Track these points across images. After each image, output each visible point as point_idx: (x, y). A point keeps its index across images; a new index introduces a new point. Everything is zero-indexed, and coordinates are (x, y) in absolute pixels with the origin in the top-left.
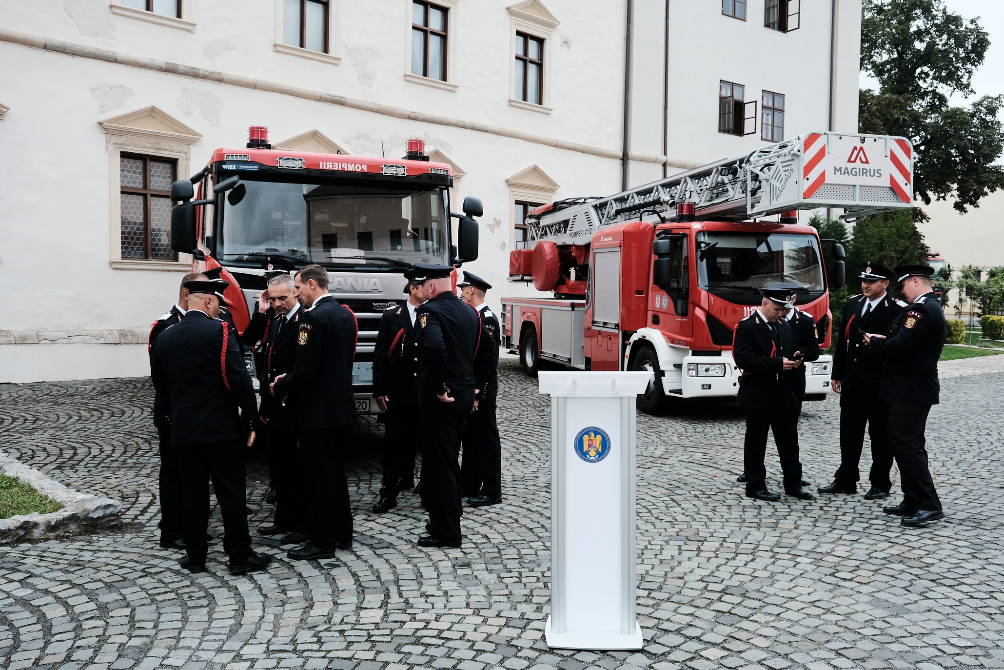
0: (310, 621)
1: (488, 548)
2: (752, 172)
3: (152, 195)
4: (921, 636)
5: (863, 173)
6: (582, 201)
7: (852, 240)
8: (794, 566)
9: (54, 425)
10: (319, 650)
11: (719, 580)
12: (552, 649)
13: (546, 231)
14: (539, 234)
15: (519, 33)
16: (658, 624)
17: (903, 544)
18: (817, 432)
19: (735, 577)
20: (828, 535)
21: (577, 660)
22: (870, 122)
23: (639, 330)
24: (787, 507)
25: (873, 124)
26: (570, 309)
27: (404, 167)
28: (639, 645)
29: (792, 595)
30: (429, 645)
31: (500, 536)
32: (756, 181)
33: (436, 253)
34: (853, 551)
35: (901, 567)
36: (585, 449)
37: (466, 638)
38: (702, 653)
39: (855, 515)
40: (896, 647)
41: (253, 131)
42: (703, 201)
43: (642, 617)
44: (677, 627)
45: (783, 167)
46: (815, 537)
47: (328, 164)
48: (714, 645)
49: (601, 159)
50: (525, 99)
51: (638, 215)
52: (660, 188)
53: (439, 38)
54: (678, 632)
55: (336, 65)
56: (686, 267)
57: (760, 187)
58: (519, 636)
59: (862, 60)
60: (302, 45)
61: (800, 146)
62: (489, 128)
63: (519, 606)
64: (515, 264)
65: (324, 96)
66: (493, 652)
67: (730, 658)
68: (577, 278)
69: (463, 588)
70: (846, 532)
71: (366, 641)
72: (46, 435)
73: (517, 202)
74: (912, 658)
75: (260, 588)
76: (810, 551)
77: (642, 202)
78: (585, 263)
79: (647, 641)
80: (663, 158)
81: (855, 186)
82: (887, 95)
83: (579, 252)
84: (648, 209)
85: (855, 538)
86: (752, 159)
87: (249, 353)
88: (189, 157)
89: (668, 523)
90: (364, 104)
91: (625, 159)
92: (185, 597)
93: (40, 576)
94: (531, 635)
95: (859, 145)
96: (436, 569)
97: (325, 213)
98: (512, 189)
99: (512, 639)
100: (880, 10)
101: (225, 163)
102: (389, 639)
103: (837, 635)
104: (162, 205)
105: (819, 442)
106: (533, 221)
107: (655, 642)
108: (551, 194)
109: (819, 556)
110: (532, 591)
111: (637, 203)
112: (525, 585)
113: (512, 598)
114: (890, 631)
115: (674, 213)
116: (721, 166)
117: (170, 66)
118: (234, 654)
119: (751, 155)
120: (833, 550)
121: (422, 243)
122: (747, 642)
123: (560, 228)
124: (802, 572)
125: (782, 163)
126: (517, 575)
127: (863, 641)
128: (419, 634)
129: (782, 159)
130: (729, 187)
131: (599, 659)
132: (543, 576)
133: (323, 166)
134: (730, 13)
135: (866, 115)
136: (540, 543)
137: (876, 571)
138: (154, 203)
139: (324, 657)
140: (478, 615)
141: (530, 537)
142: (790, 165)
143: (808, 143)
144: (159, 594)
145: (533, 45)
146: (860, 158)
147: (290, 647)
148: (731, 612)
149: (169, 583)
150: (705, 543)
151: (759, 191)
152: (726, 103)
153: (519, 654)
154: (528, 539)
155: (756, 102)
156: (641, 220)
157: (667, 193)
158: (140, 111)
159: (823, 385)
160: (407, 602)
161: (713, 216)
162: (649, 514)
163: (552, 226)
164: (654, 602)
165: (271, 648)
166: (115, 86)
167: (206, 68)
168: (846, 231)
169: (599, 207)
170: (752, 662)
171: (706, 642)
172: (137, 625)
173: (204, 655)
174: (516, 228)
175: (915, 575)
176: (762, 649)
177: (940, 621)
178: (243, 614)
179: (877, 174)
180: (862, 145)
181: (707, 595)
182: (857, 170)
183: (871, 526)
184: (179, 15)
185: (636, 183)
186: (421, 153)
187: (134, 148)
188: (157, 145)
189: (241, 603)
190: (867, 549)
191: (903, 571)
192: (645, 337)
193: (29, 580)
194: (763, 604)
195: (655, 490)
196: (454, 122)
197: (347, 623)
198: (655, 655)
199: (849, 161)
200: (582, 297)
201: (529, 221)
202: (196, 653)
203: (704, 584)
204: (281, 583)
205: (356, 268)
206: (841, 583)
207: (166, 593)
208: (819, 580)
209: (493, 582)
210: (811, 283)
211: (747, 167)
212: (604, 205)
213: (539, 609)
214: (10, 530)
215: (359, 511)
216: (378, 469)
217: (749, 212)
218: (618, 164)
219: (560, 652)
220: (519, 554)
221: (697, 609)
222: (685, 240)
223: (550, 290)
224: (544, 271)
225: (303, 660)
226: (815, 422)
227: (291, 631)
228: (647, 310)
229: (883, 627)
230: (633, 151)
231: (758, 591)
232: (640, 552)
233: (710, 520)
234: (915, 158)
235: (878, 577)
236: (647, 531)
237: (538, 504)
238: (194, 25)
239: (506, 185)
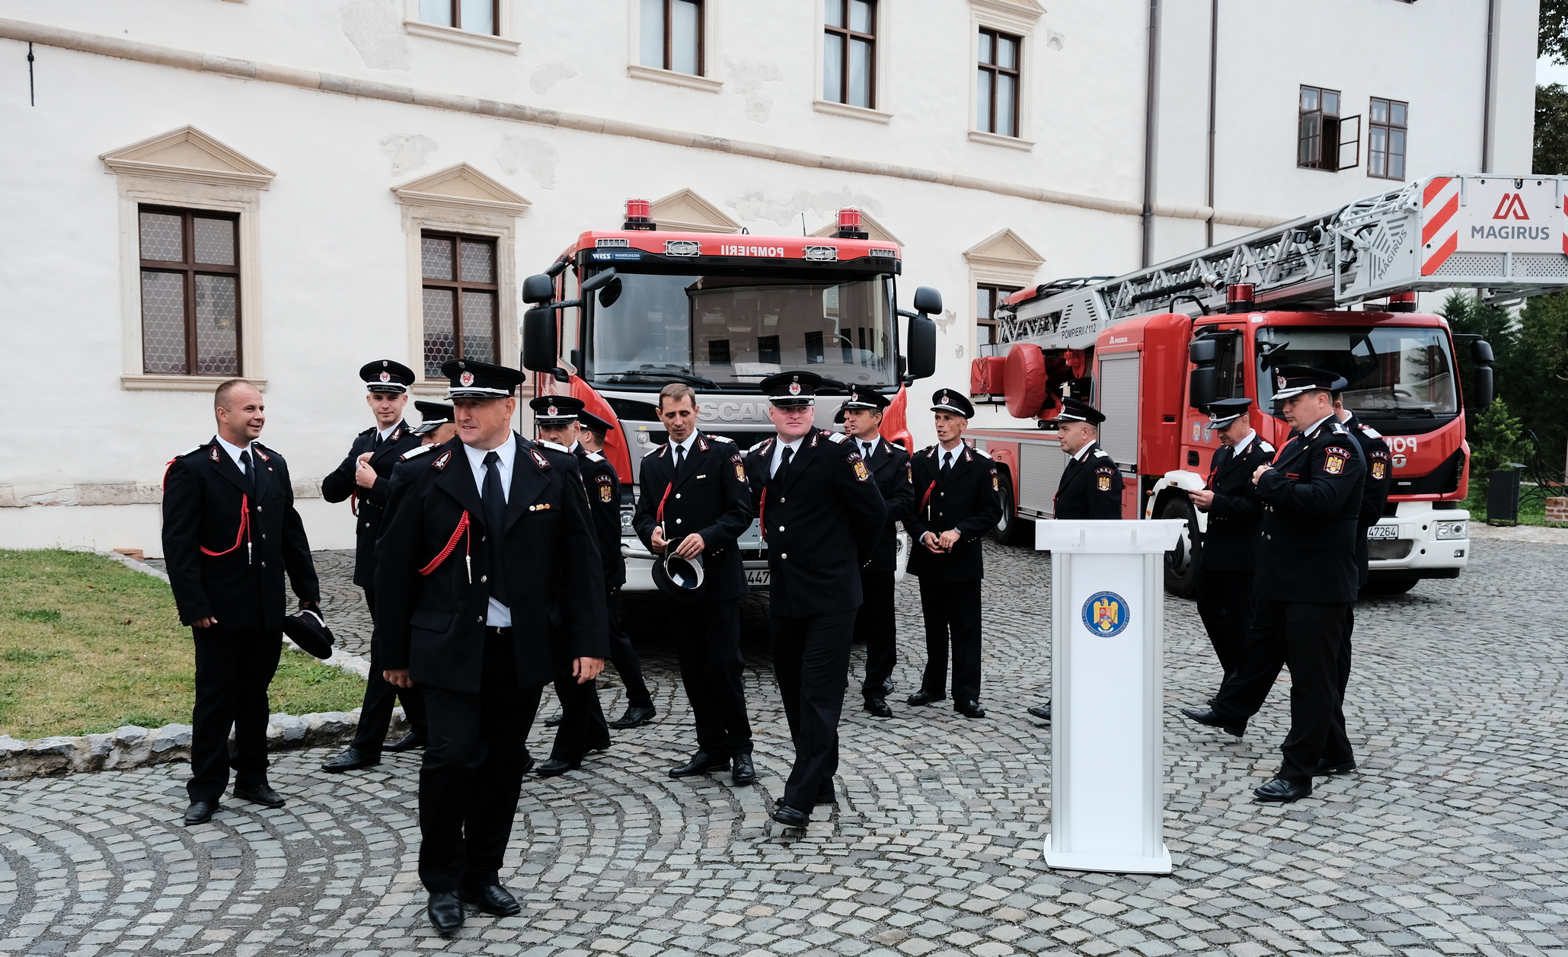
0: (744, 832)
1: (959, 760)
2: (1343, 238)
3: (465, 290)
4: (1557, 874)
5: (1519, 233)
6: (1082, 282)
7: (1519, 331)
8: (1387, 791)
9: (357, 606)
10: (762, 863)
12: (1053, 869)
13: (1025, 329)
14: (1015, 333)
15: (983, 30)
16: (1193, 849)
17: (1552, 769)
18: (1442, 624)
20: (1440, 755)
21: (1085, 883)
22: (1554, 138)
23: (1167, 475)
24: (1384, 720)
25: (1560, 142)
27: (834, 249)
28: (1168, 869)
29: (1379, 822)
30: (896, 860)
31: (975, 746)
32: (1348, 250)
33: (876, 367)
34: (1475, 776)
35: (1544, 796)
36: (1096, 619)
37: (943, 855)
38: (1250, 881)
39: (1484, 733)
40: (1519, 885)
41: (631, 206)
42: (1267, 281)
43: (1170, 841)
44: (1217, 852)
45: (1391, 229)
46: (1421, 758)
47: (731, 247)
48: (1268, 873)
49: (1110, 216)
50: (992, 129)
51: (1168, 303)
52: (1201, 263)
53: (863, 44)
54: (1219, 858)
55: (716, 92)
56: (1241, 380)
57: (1354, 260)
58: (1010, 856)
59: (1543, 38)
60: (666, 65)
61: (1419, 199)
62: (939, 176)
63: (1007, 824)
64: (979, 378)
65: (699, 139)
66: (979, 870)
67: (1288, 887)
69: (933, 803)
70: (1469, 753)
71: (818, 854)
72: (350, 617)
73: (981, 286)
74: (1540, 897)
75: (674, 796)
76: (1411, 774)
77: (1174, 284)
78: (1086, 375)
79: (1178, 866)
80: (1208, 211)
81: (1505, 254)
83: (1076, 360)
84: (1183, 294)
85: (1481, 760)
86: (1342, 217)
87: (630, 505)
88: (514, 234)
90: (757, 149)
91: (1146, 214)
92: (585, 804)
93: (403, 778)
94: (1022, 856)
95: (1513, 191)
96: (895, 781)
97: (716, 312)
98: (973, 266)
99: (1001, 858)
101: (594, 250)
102: (846, 853)
103: (1438, 869)
104: (477, 304)
105: (1443, 637)
106: (1006, 313)
107: (1188, 867)
108: (1032, 272)
109: (1426, 781)
110: (1022, 809)
111: (1166, 284)
112: (1013, 802)
113: (997, 815)
114: (1514, 867)
115: (1222, 299)
116: (1296, 228)
117: (486, 105)
118: (659, 864)
119: (1342, 211)
120: (1446, 773)
121: (856, 352)
122: (1313, 872)
123: (1046, 324)
124: (1398, 797)
125: (1388, 222)
126: (1002, 790)
127: (1473, 877)
128: (882, 849)
129: (1389, 217)
130: (1307, 259)
131: (1115, 882)
132: (1036, 792)
133: (724, 251)
135: (1548, 127)
136: (1029, 756)
137: (1506, 799)
138: (465, 299)
139: (769, 869)
140: (955, 832)
141: (1016, 748)
142: (1402, 226)
143: (1430, 192)
144: (553, 800)
145: (1004, 47)
146: (1515, 212)
147: (726, 858)
148: (1293, 839)
149: (562, 789)
150: (1260, 761)
151: (1355, 265)
152: (1310, 120)
153: (1011, 873)
154: (1013, 751)
155: (1359, 116)
156: (1171, 311)
157: (1212, 269)
158: (447, 170)
159: (1453, 554)
160: (862, 815)
161: (1283, 303)
162: (1181, 725)
163: (1035, 322)
164: (1187, 825)
165: (703, 858)
166: (412, 137)
167: (534, 106)
168: (1510, 317)
169: (1107, 293)
170: (1318, 893)
171: (1257, 870)
172: (536, 831)
173: (624, 864)
174: (978, 324)
175: (1562, 806)
176: (1332, 880)
178: (659, 823)
179: (1541, 235)
180: (1518, 191)
181: (1260, 819)
182: (1510, 230)
183: (1507, 747)
184: (496, 31)
185: (1164, 254)
186: (856, 228)
187: (439, 224)
188: (471, 218)
189: (654, 813)
190: (1497, 774)
191: (1546, 801)
192: (1176, 484)
193: (391, 782)
194: (1337, 832)
195: (1191, 695)
196: (886, 168)
198: (1188, 880)
199: (1496, 216)
201: (998, 314)
202: (613, 862)
204: (700, 792)
206: (1453, 812)
207: (560, 799)
208: (1421, 808)
209: (970, 797)
210: (1436, 401)
211: (1336, 230)
212: (1115, 289)
213: (1034, 827)
217: (1337, 297)
218: (1133, 224)
219: (1063, 873)
220: (1003, 767)
221: (1245, 835)
222: (1239, 340)
223: (1032, 416)
224: (1023, 388)
225: (744, 871)
226: (1441, 610)
227: (722, 842)
228: (1180, 445)
229: (1504, 863)
230: (1160, 202)
231: (1332, 818)
232: (1168, 769)
233: (1270, 733)
235: (1505, 807)
236: (1178, 745)
238: (517, 44)
239: (964, 260)
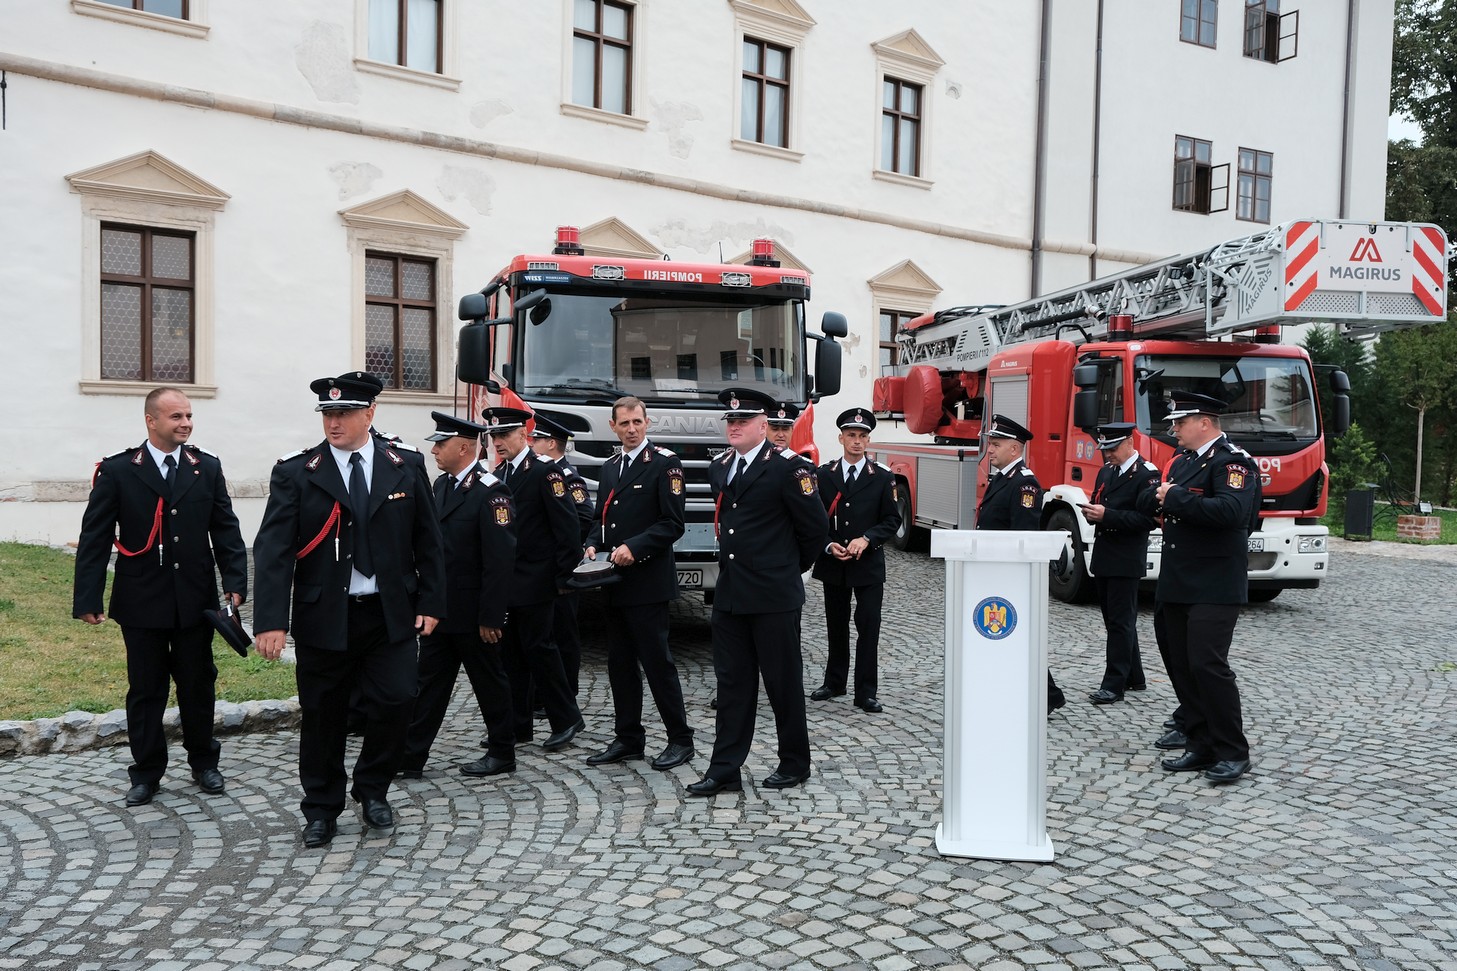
0: (656, 818)
1: (858, 752)
2: (1214, 275)
3: (405, 306)
4: (1409, 866)
5: (1373, 274)
6: (976, 310)
7: (1373, 362)
10: (672, 847)
11: (1153, 797)
12: (944, 856)
13: (924, 352)
14: (914, 356)
15: (887, 79)
16: (1074, 838)
17: (1404, 768)
18: (1303, 631)
19: (1173, 795)
20: (1302, 753)
21: (974, 869)
22: (1405, 188)
23: (1053, 488)
25: (1410, 192)
26: (958, 459)
27: (748, 276)
28: (1051, 857)
29: (1245, 816)
30: (798, 846)
31: (872, 739)
32: (1219, 286)
33: (786, 385)
34: (1334, 773)
35: (1397, 792)
36: (986, 623)
37: (841, 841)
38: (1126, 869)
39: (1342, 733)
40: (1374, 876)
41: (562, 232)
42: (1144, 313)
43: (1053, 830)
44: (1096, 842)
45: (1257, 267)
46: (1284, 756)
47: (654, 272)
48: (1143, 862)
49: (1002, 251)
50: (895, 168)
51: (1054, 331)
52: (1085, 294)
53: (778, 89)
54: (1098, 847)
55: (642, 130)
56: (1120, 403)
57: (1224, 295)
58: (904, 843)
59: (1394, 97)
60: (597, 104)
61: (1282, 241)
62: (846, 210)
63: (901, 813)
64: (881, 396)
65: (625, 172)
66: (875, 856)
67: (1161, 876)
68: (967, 416)
69: (833, 793)
70: (1328, 752)
71: (725, 840)
73: (883, 312)
74: (1393, 887)
75: (591, 783)
76: (1275, 771)
77: (1060, 314)
78: (979, 396)
79: (1060, 855)
80: (1091, 247)
81: (1360, 293)
82: (1433, 149)
83: (970, 381)
84: (1068, 322)
85: (1338, 758)
86: (1213, 256)
88: (452, 255)
89: (1089, 733)
90: (679, 182)
91: (1035, 249)
92: (507, 789)
94: (916, 843)
95: (1367, 236)
97: (638, 331)
98: (876, 293)
99: (896, 845)
100: (1424, 22)
101: (527, 272)
102: (751, 838)
103: (1299, 860)
104: (416, 319)
105: (1304, 643)
106: (906, 337)
107: (1069, 856)
108: (930, 300)
109: (1289, 777)
110: (916, 799)
111: (1052, 313)
112: (908, 792)
113: (892, 804)
114: (1369, 859)
115: (1103, 329)
116: (1171, 265)
117: (429, 137)
118: (575, 847)
119: (1213, 250)
120: (1307, 770)
121: (768, 371)
122: (1184, 861)
123: (943, 347)
125: (1255, 262)
126: (898, 781)
127: (1332, 868)
128: (785, 835)
129: (1256, 257)
130: (1181, 294)
131: (1001, 869)
132: (929, 783)
133: (647, 276)
134: (1193, 38)
136: (923, 749)
137: (1362, 796)
138: (406, 315)
139: (679, 854)
140: (853, 820)
141: (911, 741)
142: (1267, 265)
143: (1293, 235)
144: (476, 785)
145: (907, 95)
146: (1369, 255)
147: (640, 843)
148: (1167, 830)
150: (1136, 756)
151: (1224, 299)
152: (1184, 167)
153: (905, 860)
154: (908, 744)
155: (1228, 165)
156: (1057, 338)
157: (1094, 301)
158: (391, 196)
159: (1314, 566)
160: (766, 803)
161: (1159, 333)
162: (1064, 722)
163: (932, 345)
164: (1069, 816)
165: (616, 842)
166: (359, 165)
167: (473, 139)
168: (1365, 349)
169: (999, 320)
170: (1189, 882)
171: (1133, 860)
172: (460, 815)
173: (542, 847)
174: (881, 347)
175: (1414, 803)
176: (1202, 869)
177: (1437, 853)
178: (576, 808)
179: (1393, 276)
180: (1371, 236)
181: (1136, 811)
182: (1365, 271)
183: (1362, 746)
184: (439, 69)
185: (1050, 287)
186: (769, 257)
187: (382, 245)
188: (412, 240)
189: (572, 798)
190: (1353, 771)
191: (1398, 797)
192: (1061, 496)
194: (1207, 824)
196: (797, 202)
197: (698, 822)
198: (1069, 868)
199: (1353, 258)
200: (975, 442)
201: (899, 338)
202: (532, 845)
203: (1133, 801)
204: (615, 779)
205: (687, 404)
206: (1313, 807)
208: (1284, 802)
209: (868, 787)
210: (1298, 425)
211: (1209, 268)
212: (1006, 317)
213: (926, 816)
214: (290, 713)
215: (693, 707)
216: (709, 660)
217: (1209, 329)
218: (1022, 259)
219: (953, 860)
220: (898, 759)
221: (1122, 826)
222: (1119, 366)
223: (929, 432)
224: (921, 406)
225: (655, 855)
226: (1302, 618)
227: (636, 827)
228: (1065, 461)
229: (1361, 855)
230: (1049, 238)
231: (1202, 810)
232: (1052, 763)
233: (1145, 730)
234: (1450, 253)
235: (1361, 803)
236: (1061, 740)
237: (919, 705)
238: (458, 82)
239: (868, 287)
